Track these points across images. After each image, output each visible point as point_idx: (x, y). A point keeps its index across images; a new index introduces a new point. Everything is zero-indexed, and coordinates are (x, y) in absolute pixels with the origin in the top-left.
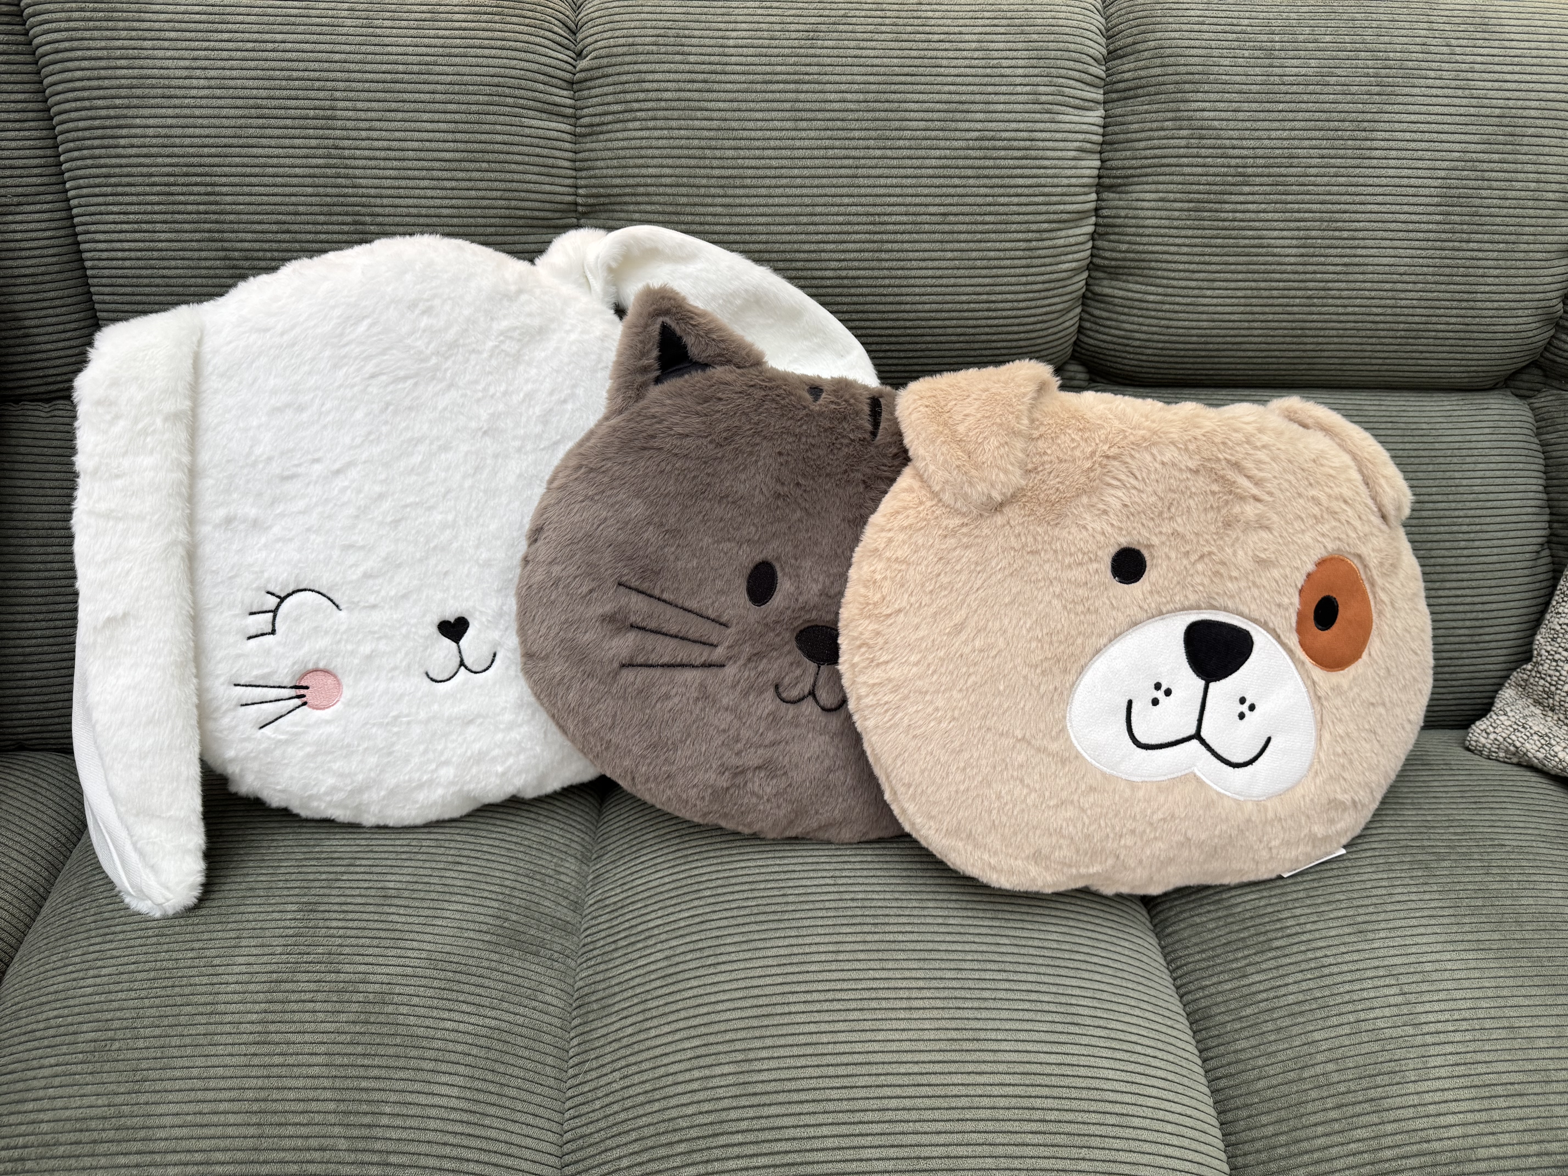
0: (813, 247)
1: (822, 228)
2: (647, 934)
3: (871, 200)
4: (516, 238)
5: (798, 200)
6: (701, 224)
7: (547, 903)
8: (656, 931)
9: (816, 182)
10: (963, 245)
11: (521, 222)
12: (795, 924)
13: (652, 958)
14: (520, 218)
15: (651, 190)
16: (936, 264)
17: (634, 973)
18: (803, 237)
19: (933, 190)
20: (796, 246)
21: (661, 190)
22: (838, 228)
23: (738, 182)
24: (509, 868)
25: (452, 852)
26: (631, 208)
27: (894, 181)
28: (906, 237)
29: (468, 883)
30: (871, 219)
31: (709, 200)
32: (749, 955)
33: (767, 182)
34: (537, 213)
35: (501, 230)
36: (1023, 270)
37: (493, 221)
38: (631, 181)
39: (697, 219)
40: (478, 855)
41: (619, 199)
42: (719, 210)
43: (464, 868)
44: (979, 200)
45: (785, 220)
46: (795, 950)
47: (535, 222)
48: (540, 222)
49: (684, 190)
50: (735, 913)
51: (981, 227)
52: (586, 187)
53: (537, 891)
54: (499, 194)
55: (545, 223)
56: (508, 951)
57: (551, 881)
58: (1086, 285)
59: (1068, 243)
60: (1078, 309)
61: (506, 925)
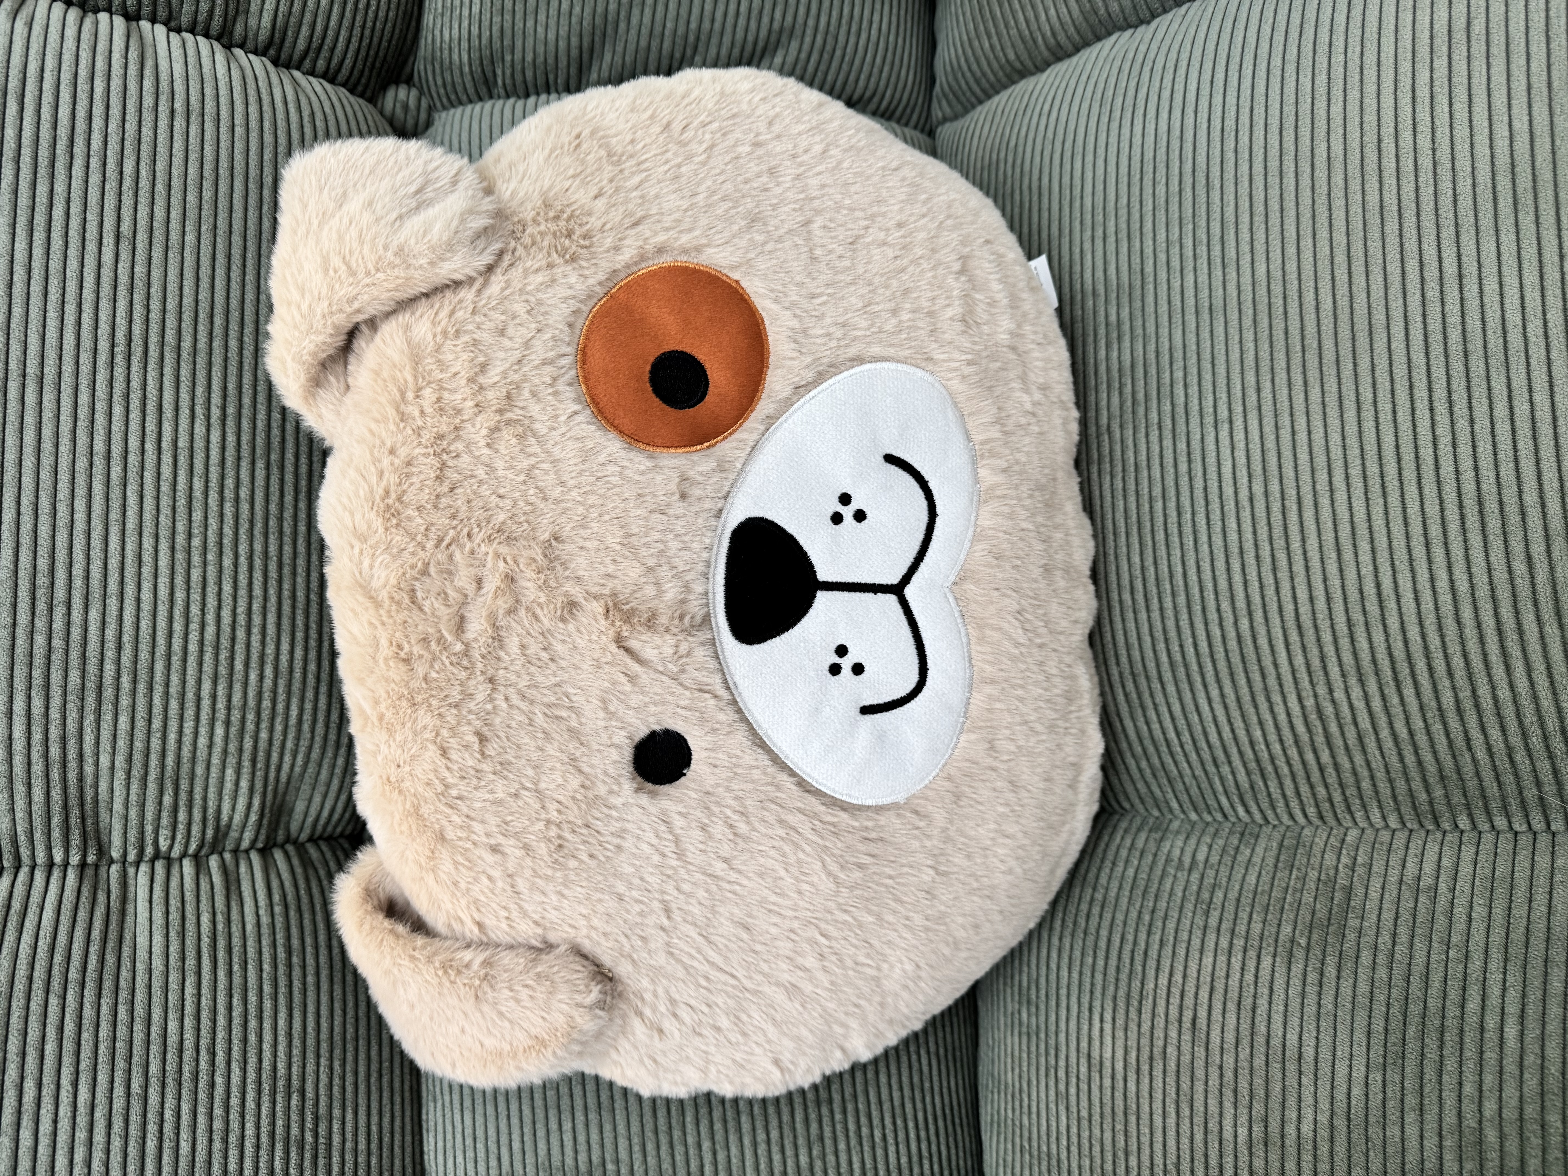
0: (167, 458)
1: (134, 443)
2: (1313, 716)
3: (85, 358)
4: (140, 967)
5: (81, 480)
6: (119, 648)
7: (1252, 879)
8: (1310, 703)
9: (47, 446)
10: (175, 214)
11: (110, 960)
12: (1305, 477)
13: (1360, 705)
14: (102, 961)
15: (54, 733)
16: (205, 261)
17: (1385, 733)
18: (149, 476)
19: (73, 253)
20: (165, 488)
21: (55, 714)
22: (135, 415)
23: (42, 580)
24: (1196, 942)
25: (1173, 1034)
26: (89, 769)
27: (52, 314)
28: (155, 305)
29: (1231, 1006)
30: (119, 359)
31: (76, 633)
32: (1364, 546)
33: (44, 530)
34: (96, 934)
35: (123, 995)
36: (223, 129)
37: (105, 1010)
38: (38, 768)
39: (110, 654)
40: (1176, 991)
41: (73, 791)
42: (94, 615)
43: (1202, 1013)
44: (95, 179)
45: (115, 505)
46: (1355, 471)
47: (113, 935)
48: (113, 926)
49: (56, 677)
50: (1283, 575)
51: (144, 183)
52: (49, 848)
53: (1233, 895)
54: (54, 1001)
55: (114, 918)
56: (1351, 936)
57: (1211, 873)
58: (256, 53)
59: (182, 61)
60: (297, 74)
61: (1303, 942)
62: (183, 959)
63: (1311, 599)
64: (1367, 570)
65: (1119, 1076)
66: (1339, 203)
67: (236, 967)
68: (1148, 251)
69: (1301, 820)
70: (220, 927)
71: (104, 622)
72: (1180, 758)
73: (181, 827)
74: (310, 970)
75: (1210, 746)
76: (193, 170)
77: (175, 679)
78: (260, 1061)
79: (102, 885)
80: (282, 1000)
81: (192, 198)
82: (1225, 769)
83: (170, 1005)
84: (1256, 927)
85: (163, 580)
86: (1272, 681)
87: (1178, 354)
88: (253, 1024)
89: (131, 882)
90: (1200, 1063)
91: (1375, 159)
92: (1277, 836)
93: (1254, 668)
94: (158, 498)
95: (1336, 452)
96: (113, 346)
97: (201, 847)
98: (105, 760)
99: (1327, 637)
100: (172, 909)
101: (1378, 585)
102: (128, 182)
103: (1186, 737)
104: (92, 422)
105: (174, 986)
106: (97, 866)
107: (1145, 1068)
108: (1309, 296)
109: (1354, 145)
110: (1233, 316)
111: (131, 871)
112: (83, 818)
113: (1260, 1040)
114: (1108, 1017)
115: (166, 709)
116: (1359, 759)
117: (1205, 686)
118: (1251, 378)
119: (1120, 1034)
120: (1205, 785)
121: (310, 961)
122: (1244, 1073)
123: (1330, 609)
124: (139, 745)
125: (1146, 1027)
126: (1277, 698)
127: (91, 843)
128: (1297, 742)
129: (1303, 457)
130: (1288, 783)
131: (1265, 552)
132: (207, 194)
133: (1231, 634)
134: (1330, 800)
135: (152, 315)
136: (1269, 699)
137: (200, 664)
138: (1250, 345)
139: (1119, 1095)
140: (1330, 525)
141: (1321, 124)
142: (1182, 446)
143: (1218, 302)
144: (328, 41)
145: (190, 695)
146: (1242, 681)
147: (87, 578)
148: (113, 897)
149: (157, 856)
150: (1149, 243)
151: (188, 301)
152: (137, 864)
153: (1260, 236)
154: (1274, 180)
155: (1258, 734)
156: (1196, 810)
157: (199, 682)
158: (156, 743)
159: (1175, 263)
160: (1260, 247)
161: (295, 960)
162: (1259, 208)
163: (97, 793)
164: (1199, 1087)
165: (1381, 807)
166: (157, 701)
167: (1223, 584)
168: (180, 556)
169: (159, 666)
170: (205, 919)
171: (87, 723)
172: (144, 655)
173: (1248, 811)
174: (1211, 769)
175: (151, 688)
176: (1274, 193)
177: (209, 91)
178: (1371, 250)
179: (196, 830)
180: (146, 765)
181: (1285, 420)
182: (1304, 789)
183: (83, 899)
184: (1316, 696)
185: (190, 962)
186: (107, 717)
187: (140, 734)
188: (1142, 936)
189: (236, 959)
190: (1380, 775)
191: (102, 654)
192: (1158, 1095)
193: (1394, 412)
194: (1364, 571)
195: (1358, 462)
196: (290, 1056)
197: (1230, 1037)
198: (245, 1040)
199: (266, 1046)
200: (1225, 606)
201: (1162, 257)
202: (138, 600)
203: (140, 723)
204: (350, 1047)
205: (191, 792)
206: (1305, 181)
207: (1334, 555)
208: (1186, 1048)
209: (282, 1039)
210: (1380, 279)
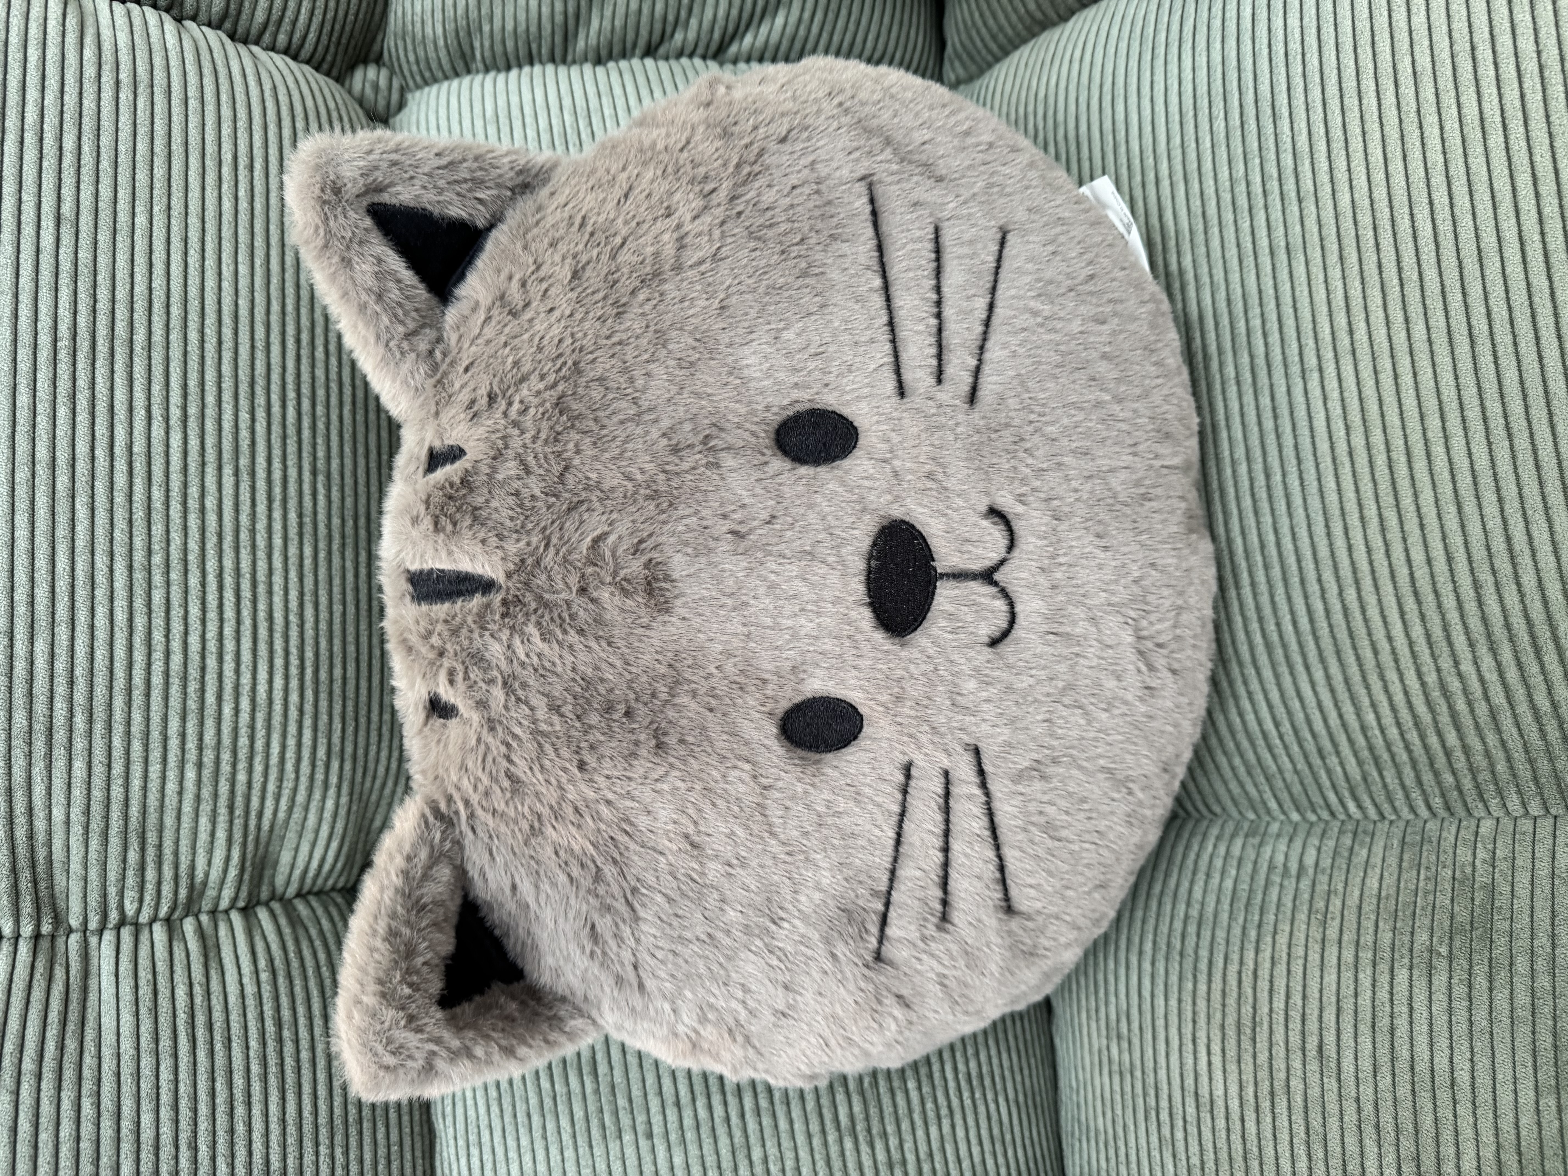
0: (121, 466)
1: (82, 448)
2: (1436, 694)
4: (107, 1052)
6: (71, 683)
7: (1373, 883)
8: (1431, 678)
10: (124, 194)
11: (71, 1045)
12: (1413, 423)
13: (1492, 677)
14: (61, 1047)
16: (159, 245)
17: (1523, 708)
18: (101, 487)
20: (120, 498)
22: (82, 418)
24: (1314, 957)
25: (1297, 1064)
26: (40, 824)
28: (103, 294)
29: (1365, 1029)
30: (63, 355)
32: (1489, 496)
34: (54, 1016)
35: (88, 1086)
36: (176, 101)
37: (66, 1104)
39: (61, 689)
40: (1295, 1015)
41: (22, 850)
42: (41, 647)
43: (1330, 1039)
44: (30, 155)
45: (63, 519)
46: (1473, 413)
47: (73, 1017)
48: (74, 1006)
50: (1394, 535)
51: (87, 159)
53: (1353, 901)
55: (75, 996)
56: (1502, 941)
57: (1323, 879)
58: (209, 25)
59: (127, 29)
60: (255, 49)
61: (1444, 950)
62: (157, 1041)
63: (1429, 561)
64: (1494, 523)
65: (1235, 1116)
66: (1431, 120)
67: (218, 1046)
68: (1210, 191)
69: (1424, 813)
70: (198, 1000)
71: (52, 655)
72: (1280, 750)
73: (150, 887)
74: (304, 1044)
75: (1314, 736)
76: (142, 146)
77: (137, 717)
78: (250, 1154)
79: (60, 959)
80: (273, 1081)
81: (142, 177)
82: (1333, 761)
83: (143, 1094)
84: (1386, 937)
85: (121, 604)
86: (1386, 657)
87: (1254, 300)
88: (240, 1111)
89: (93, 953)
90: (1331, 1097)
91: (1470, 68)
92: (1397, 832)
93: (1364, 644)
94: (111, 511)
95: (1449, 393)
96: (55, 341)
97: (173, 909)
98: (58, 814)
99: (1450, 602)
100: (142, 982)
101: (1508, 539)
102: (68, 159)
103: (1286, 727)
104: (34, 426)
105: (147, 1071)
106: (53, 937)
107: (1266, 1104)
108: (1404, 224)
109: (1444, 56)
110: (1316, 255)
111: (93, 940)
112: (35, 882)
113: (1403, 1065)
114: (1216, 1048)
115: (127, 752)
116: (1492, 739)
117: (1307, 668)
118: (1341, 320)
119: (1232, 1067)
120: (1309, 780)
121: (303, 1033)
122: (1386, 1106)
123: (1451, 570)
124: (97, 794)
125: (1263, 1057)
126: (1392, 676)
127: (46, 910)
128: (1417, 724)
129: (1410, 402)
130: (1408, 772)
131: (1371, 511)
132: (159, 172)
133: (1336, 607)
134: (1459, 788)
135: (100, 306)
136: (1382, 677)
137: (166, 698)
138: (1337, 284)
139: (1236, 1138)
140: (1446, 475)
141: (1402, 37)
142: (1265, 401)
143: (1296, 240)
144: (289, 14)
145: (155, 735)
146: (1351, 659)
147: (32, 603)
148: (73, 971)
149: (122, 922)
150: (1209, 183)
151: (140, 289)
152: (101, 932)
153: (1341, 164)
154: (1352, 102)
155: (1370, 718)
156: (1298, 810)
157: (165, 719)
158: (117, 791)
159: (1242, 201)
160: (1341, 176)
161: (286, 1034)
162: (1337, 133)
163: (50, 853)
164: (1333, 1123)
165: (1519, 792)
166: (117, 742)
167: (1323, 552)
168: (139, 575)
169: (119, 703)
170: (181, 992)
171: (36, 771)
172: (100, 690)
173: (1360, 807)
174: (1316, 761)
175: (109, 728)
176: (1353, 116)
177: (158, 61)
178: (1473, 168)
179: (167, 889)
180: (107, 818)
181: (1385, 363)
182: (1427, 777)
183: (37, 976)
184: (1438, 670)
185: (165, 1043)
186: (60, 764)
187: (98, 781)
188: (1250, 955)
189: (217, 1037)
190: (1519, 756)
191: (52, 690)
192: (1284, 1136)
193: (1515, 344)
194: (1490, 525)
195: (1476, 402)
196: (284, 1146)
197: (1366, 1065)
198: (232, 1131)
199: (257, 1136)
200: (1328, 575)
201: (1226, 197)
202: (92, 627)
203: (99, 769)
204: (353, 1131)
205: (160, 847)
206: (1389, 99)
207: (1453, 509)
208: (1314, 1079)
209: (274, 1127)
210: (1487, 197)
